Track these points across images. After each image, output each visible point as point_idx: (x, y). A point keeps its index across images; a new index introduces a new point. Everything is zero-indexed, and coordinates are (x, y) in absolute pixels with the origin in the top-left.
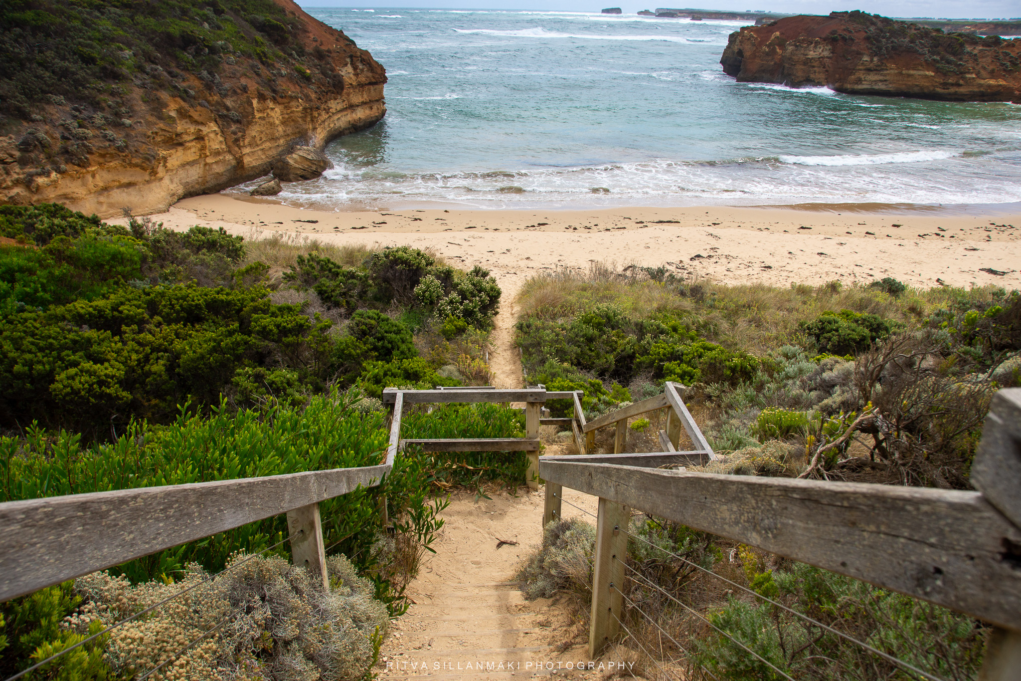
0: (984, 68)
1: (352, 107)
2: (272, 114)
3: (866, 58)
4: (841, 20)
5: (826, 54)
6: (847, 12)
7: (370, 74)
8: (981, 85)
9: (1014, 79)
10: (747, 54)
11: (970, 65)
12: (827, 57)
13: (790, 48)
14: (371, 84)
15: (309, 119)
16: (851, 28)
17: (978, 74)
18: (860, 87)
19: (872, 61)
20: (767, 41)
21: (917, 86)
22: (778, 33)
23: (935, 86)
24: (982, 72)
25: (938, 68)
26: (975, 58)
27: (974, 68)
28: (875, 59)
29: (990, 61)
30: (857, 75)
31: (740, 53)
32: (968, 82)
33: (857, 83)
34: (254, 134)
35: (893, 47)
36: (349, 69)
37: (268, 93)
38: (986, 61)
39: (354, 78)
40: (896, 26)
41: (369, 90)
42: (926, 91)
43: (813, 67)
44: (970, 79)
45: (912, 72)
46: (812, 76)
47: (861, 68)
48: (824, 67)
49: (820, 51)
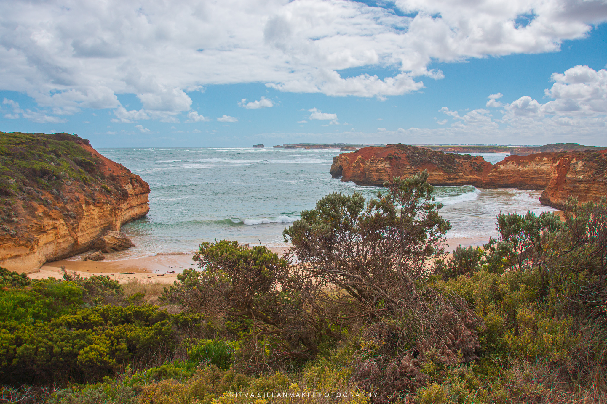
0: (467, 170)
1: (132, 207)
2: (93, 212)
3: (408, 167)
4: (392, 148)
5: (387, 166)
6: (395, 144)
7: (141, 188)
8: (467, 179)
9: (481, 175)
10: (345, 168)
11: (460, 169)
12: (388, 168)
13: (368, 164)
14: (141, 194)
15: (113, 215)
16: (398, 152)
17: (464, 173)
19: (411, 168)
20: (355, 160)
21: (436, 180)
22: (360, 156)
23: (444, 180)
24: (466, 172)
25: (444, 171)
26: (461, 165)
28: (413, 167)
29: (468, 166)
30: (405, 176)
31: (341, 167)
32: (460, 177)
34: (83, 224)
35: (420, 161)
36: (130, 185)
37: (91, 201)
38: (467, 166)
39: (132, 191)
40: (420, 151)
41: (141, 197)
42: (441, 182)
43: (382, 173)
44: (461, 175)
45: (432, 173)
46: (381, 178)
47: (406, 172)
48: (387, 173)
49: (384, 164)
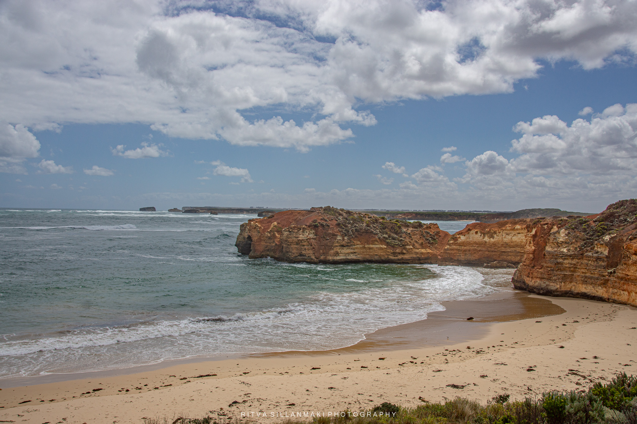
0: (417, 242)
3: (339, 238)
4: (318, 213)
5: (311, 236)
6: (321, 208)
8: (417, 253)
9: (436, 248)
10: (255, 239)
11: (408, 240)
12: (313, 239)
13: (286, 233)
16: (326, 218)
17: (413, 245)
18: (338, 258)
19: (343, 240)
20: (268, 228)
21: (376, 255)
22: (275, 223)
23: (388, 255)
24: (416, 245)
25: (388, 243)
26: (409, 235)
27: (410, 242)
28: (346, 238)
29: (419, 237)
30: (335, 250)
31: (249, 238)
32: (409, 251)
33: (335, 256)
35: (356, 230)
38: (416, 238)
40: (356, 216)
42: (383, 258)
43: (304, 246)
44: (409, 249)
45: (371, 246)
46: (303, 252)
47: (337, 244)
48: (311, 246)
49: (307, 234)
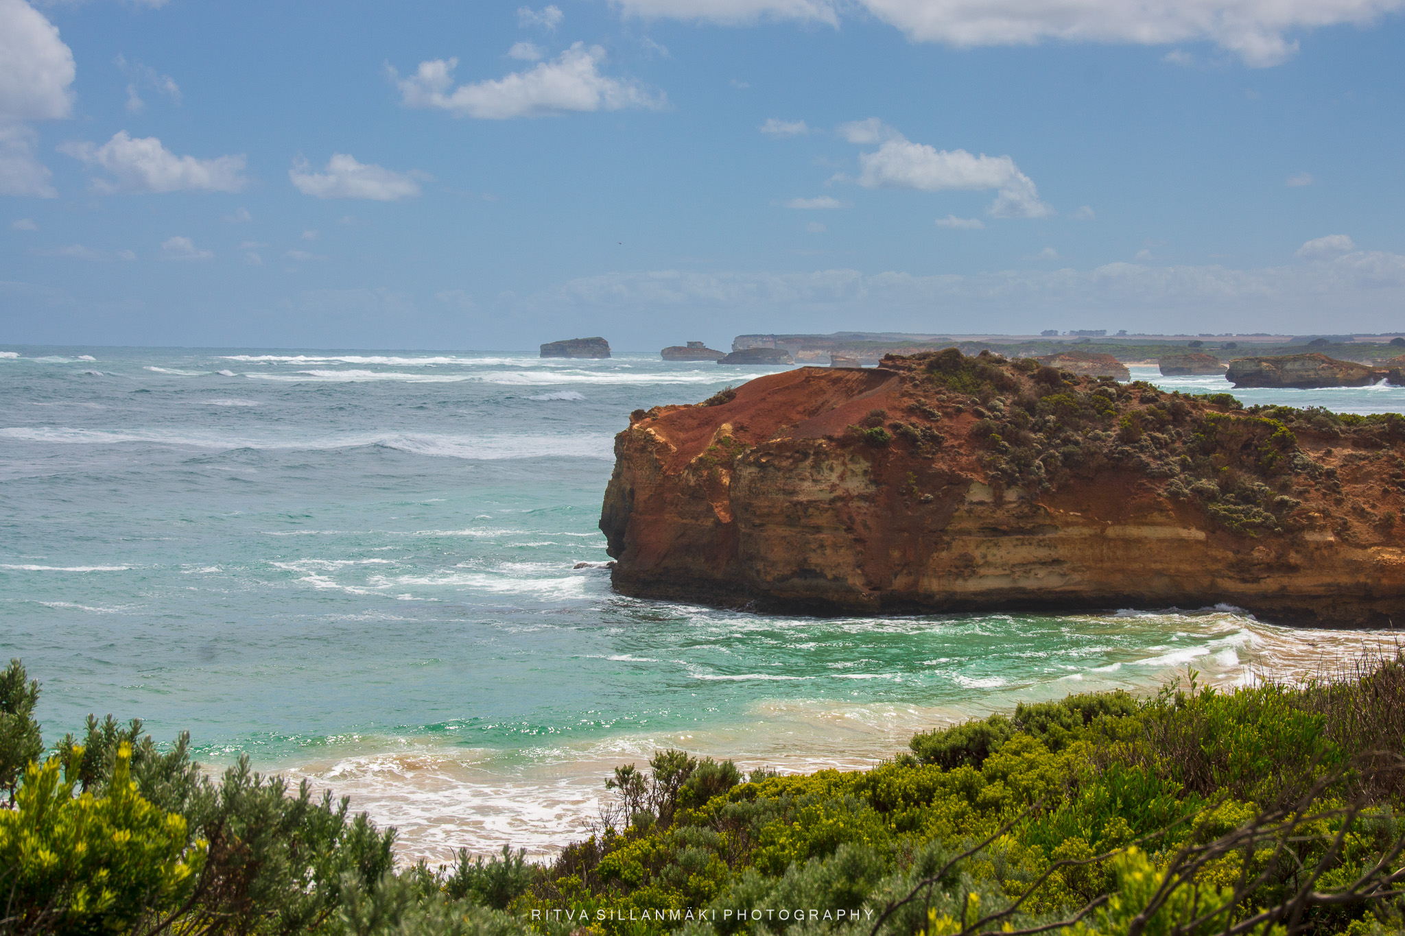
0: (1361, 514)
3: (978, 493)
4: (902, 380)
5: (856, 485)
8: (1356, 567)
11: (1314, 504)
12: (861, 497)
13: (747, 475)
16: (930, 404)
17: (1342, 530)
18: (973, 585)
19: (999, 502)
20: (698, 451)
21: (1159, 573)
22: (727, 429)
23: (1210, 574)
24: (1356, 525)
25: (1215, 516)
26: (1329, 482)
27: (1326, 514)
29: (1377, 490)
30: (957, 548)
32: (1315, 557)
33: (959, 575)
35: (1067, 456)
42: (1185, 588)
43: (818, 529)
44: (1318, 546)
45: (1133, 531)
46: (815, 559)
47: (968, 525)
48: (849, 529)
49: (834, 478)
